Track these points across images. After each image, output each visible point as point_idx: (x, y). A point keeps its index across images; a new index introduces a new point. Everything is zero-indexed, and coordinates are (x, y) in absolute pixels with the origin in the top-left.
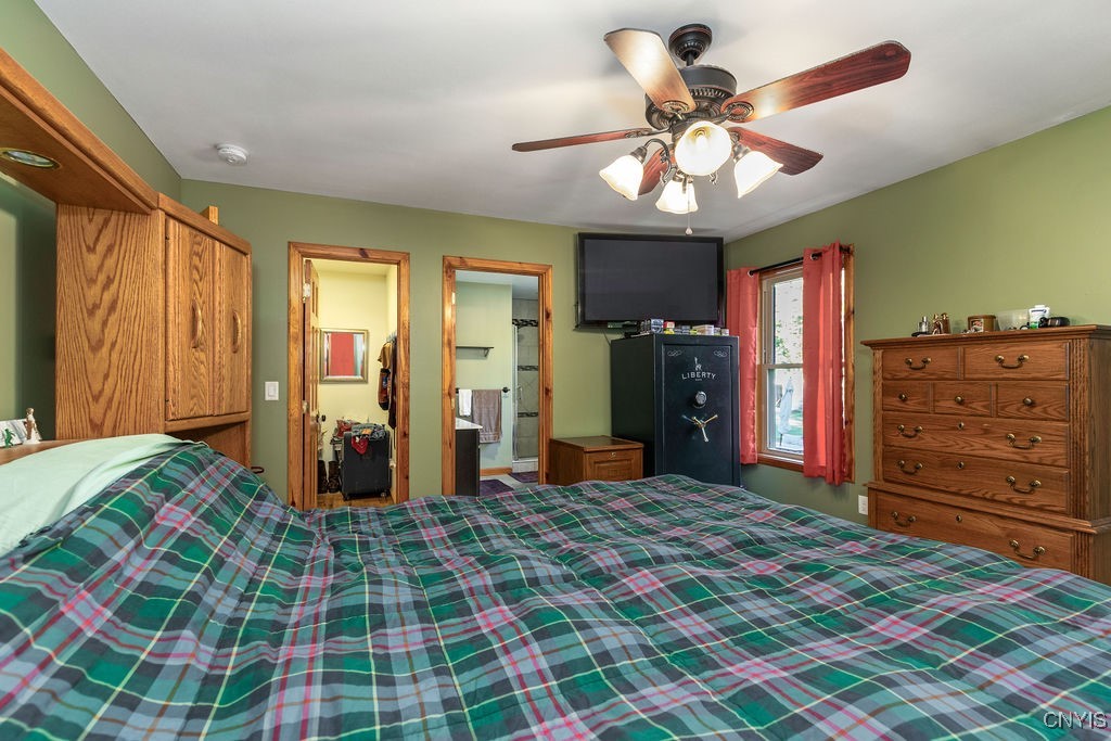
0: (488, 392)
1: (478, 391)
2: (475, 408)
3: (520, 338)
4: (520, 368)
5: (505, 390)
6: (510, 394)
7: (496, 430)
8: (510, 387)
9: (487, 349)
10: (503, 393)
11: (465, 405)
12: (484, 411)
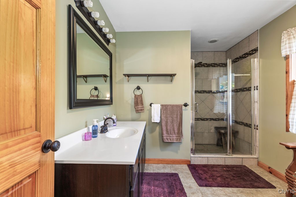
0: (173, 106)
1: (165, 105)
2: (163, 118)
3: (197, 74)
4: (196, 92)
5: (186, 105)
6: (189, 107)
7: (178, 133)
8: (189, 103)
9: (172, 76)
10: (184, 107)
11: (156, 115)
12: (170, 119)
